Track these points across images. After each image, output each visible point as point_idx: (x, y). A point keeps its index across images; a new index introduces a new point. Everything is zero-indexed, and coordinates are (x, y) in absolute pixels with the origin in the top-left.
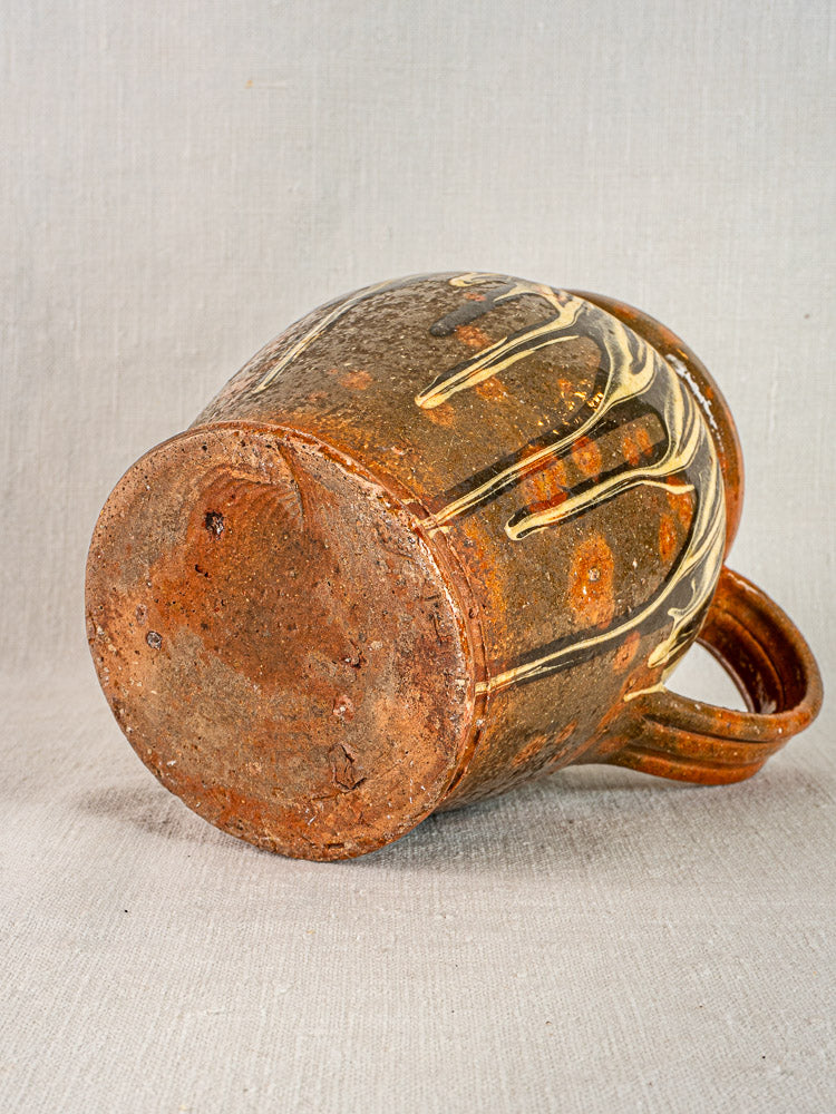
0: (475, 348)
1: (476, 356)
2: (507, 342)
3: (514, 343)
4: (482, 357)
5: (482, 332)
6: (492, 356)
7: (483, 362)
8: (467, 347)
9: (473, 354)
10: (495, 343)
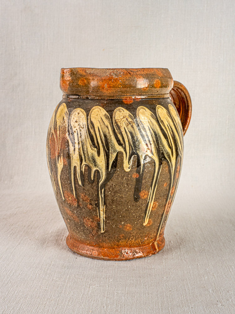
0: (147, 198)
2: (151, 189)
3: (153, 187)
5: (145, 191)
6: (151, 196)
7: (150, 201)
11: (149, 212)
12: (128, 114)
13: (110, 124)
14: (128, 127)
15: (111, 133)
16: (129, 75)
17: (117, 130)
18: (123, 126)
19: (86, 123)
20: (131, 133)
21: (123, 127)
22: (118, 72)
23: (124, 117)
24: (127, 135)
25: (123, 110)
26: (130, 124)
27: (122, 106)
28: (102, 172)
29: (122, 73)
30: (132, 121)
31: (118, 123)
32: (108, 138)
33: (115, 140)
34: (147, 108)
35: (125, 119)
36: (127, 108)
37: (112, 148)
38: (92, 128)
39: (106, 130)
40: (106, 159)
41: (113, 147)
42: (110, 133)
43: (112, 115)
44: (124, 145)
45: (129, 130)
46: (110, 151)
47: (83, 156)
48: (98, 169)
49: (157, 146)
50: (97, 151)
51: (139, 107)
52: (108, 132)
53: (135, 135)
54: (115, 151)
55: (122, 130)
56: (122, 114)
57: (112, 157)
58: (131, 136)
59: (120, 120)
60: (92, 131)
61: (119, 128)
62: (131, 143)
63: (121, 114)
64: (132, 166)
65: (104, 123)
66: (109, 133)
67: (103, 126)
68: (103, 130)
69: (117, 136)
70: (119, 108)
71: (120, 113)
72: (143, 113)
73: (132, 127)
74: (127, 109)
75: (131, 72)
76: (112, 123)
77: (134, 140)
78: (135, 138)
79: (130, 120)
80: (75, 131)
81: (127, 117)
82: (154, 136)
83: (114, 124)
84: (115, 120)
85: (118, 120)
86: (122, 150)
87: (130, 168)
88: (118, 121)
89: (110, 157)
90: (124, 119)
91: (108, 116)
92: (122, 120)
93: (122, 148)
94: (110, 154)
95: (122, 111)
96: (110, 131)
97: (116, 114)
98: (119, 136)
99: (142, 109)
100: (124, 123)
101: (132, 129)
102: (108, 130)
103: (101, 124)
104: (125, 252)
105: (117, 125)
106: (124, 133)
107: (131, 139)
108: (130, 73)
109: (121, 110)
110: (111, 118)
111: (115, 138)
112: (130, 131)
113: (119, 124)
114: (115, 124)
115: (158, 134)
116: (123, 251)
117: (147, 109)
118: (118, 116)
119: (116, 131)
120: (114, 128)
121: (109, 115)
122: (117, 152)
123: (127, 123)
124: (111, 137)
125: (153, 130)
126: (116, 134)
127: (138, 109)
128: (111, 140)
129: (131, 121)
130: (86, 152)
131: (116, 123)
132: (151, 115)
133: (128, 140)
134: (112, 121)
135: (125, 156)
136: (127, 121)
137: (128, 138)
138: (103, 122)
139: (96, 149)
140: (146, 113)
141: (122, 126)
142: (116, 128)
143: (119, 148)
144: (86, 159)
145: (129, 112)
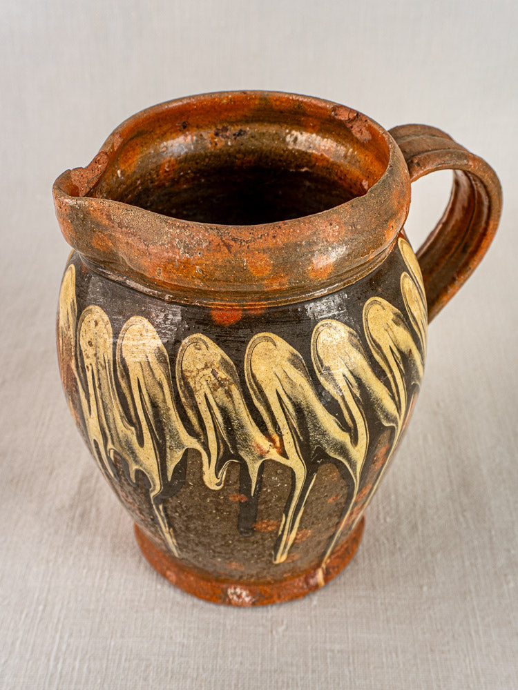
0: (275, 530)
1: (280, 533)
2: (287, 516)
3: (291, 513)
4: (283, 531)
5: (269, 521)
6: (287, 527)
7: (286, 533)
8: (270, 532)
9: (277, 532)
10: (281, 521)
11: (285, 547)
12: (219, 358)
13: (168, 379)
14: (216, 393)
15: (170, 403)
16: (227, 250)
17: (186, 398)
18: (203, 390)
19: (111, 357)
20: (223, 410)
21: (202, 392)
22: (193, 239)
23: (206, 365)
24: (212, 415)
25: (205, 343)
26: (222, 385)
27: (205, 332)
28: (153, 479)
29: (205, 245)
30: (229, 377)
31: (190, 380)
32: (162, 412)
33: (180, 421)
34: (282, 337)
35: (208, 372)
36: (217, 340)
37: (171, 437)
38: (123, 377)
39: (156, 390)
40: (158, 457)
41: (175, 436)
42: (168, 402)
43: (175, 356)
44: (202, 437)
45: (218, 401)
46: (168, 444)
47: (107, 431)
48: (141, 468)
49: (301, 438)
50: (137, 433)
51: (256, 337)
52: (161, 397)
53: (234, 415)
54: (180, 445)
55: (198, 400)
56: (201, 357)
57: (172, 457)
58: (224, 418)
59: (194, 374)
60: (123, 384)
61: (191, 393)
62: (224, 434)
63: (199, 354)
64: (227, 481)
65: (153, 372)
66: (164, 401)
67: (149, 380)
68: (150, 391)
69: (185, 412)
70: (195, 335)
71: (197, 351)
72: (266, 355)
73: (229, 394)
74: (220, 341)
75: (232, 243)
76: (174, 377)
77: (232, 426)
78: (235, 423)
79: (222, 374)
80: (88, 367)
81: (216, 364)
82: (294, 414)
83: (177, 380)
84: (182, 371)
85: (189, 371)
86: (199, 447)
87: (222, 485)
88: (188, 374)
89: (168, 455)
90: (205, 372)
91: (165, 357)
92: (201, 374)
93: (198, 441)
94: (168, 450)
95: (203, 346)
96: (167, 397)
97: (187, 353)
98: (190, 413)
99: (265, 343)
100: (205, 383)
101: (226, 399)
102: (161, 394)
103: (146, 373)
104: (235, 593)
105: (187, 384)
106: (203, 408)
107: (222, 425)
108: (228, 247)
109: (200, 343)
110: (173, 362)
111: (178, 418)
112: (220, 404)
113: (192, 384)
114: (180, 382)
115: (308, 407)
116: (230, 591)
117: (280, 342)
118: (190, 359)
119: (183, 400)
120: (178, 393)
121: (166, 354)
122: (184, 450)
123: (215, 384)
124: (170, 412)
125: (290, 399)
126: (183, 407)
127: (250, 343)
128: (169, 418)
129: (225, 379)
130: (112, 426)
131: (184, 378)
132: (289, 360)
133: (215, 426)
134: (173, 372)
135: (207, 460)
136: (213, 378)
137: (213, 421)
138: (151, 368)
139: (133, 429)
140: (276, 352)
141: (198, 388)
142: (183, 392)
143: (191, 442)
144: (115, 441)
145: (222, 352)
